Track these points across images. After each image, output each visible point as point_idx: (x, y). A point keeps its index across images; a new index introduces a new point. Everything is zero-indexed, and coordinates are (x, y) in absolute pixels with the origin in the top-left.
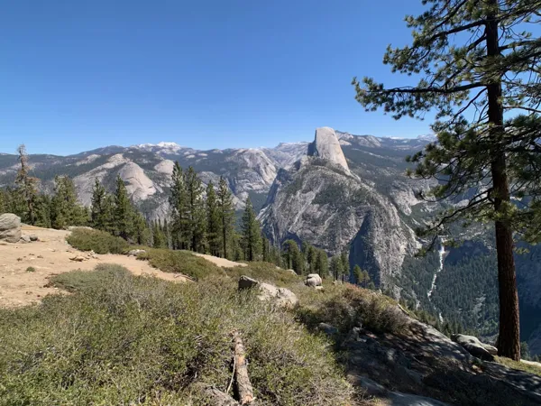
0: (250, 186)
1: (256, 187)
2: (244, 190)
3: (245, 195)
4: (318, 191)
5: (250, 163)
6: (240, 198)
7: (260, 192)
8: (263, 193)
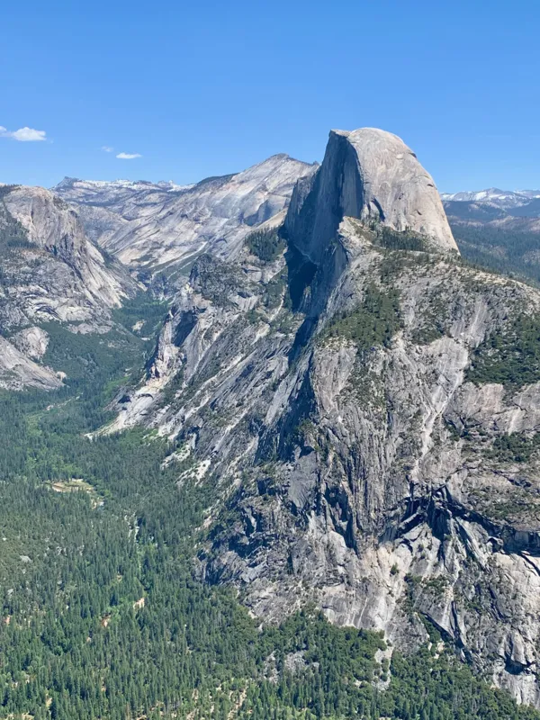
0: (50, 310)
1: (69, 311)
2: (33, 322)
3: (37, 339)
4: (475, 334)
5: (35, 230)
6: (22, 348)
7: (85, 329)
8: (95, 337)
